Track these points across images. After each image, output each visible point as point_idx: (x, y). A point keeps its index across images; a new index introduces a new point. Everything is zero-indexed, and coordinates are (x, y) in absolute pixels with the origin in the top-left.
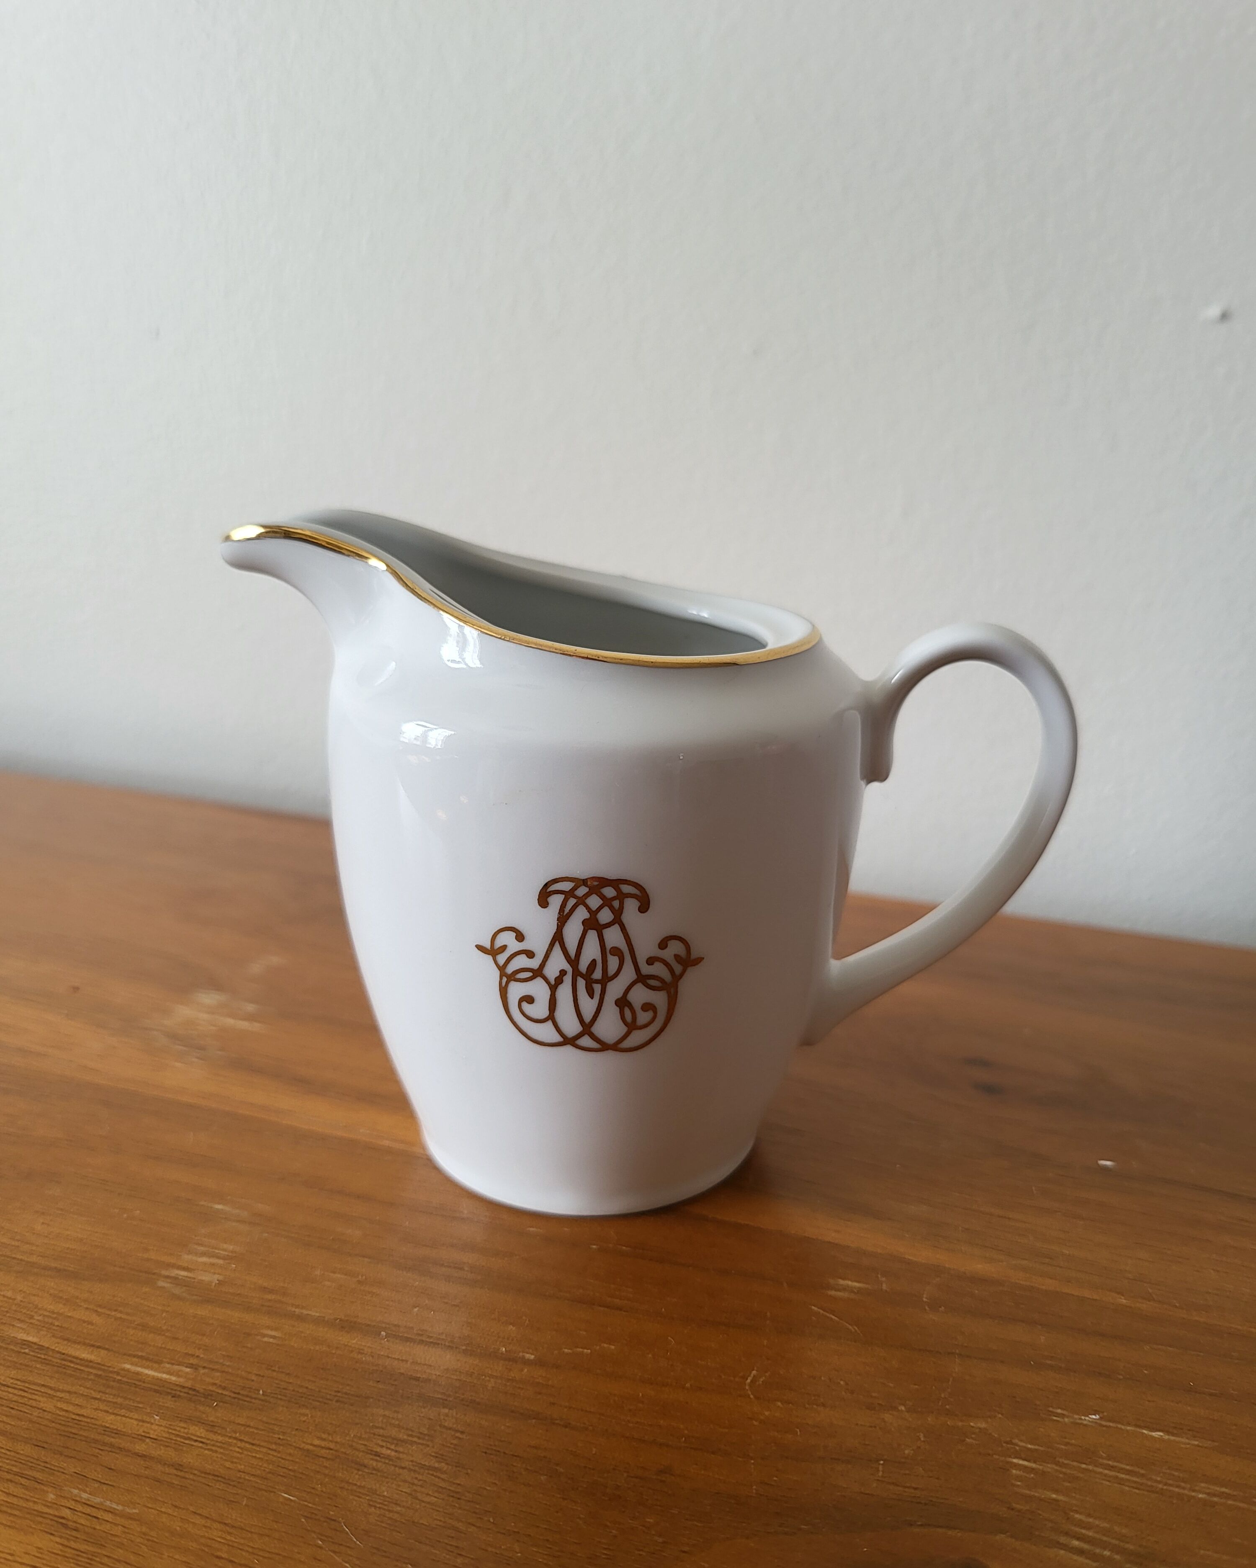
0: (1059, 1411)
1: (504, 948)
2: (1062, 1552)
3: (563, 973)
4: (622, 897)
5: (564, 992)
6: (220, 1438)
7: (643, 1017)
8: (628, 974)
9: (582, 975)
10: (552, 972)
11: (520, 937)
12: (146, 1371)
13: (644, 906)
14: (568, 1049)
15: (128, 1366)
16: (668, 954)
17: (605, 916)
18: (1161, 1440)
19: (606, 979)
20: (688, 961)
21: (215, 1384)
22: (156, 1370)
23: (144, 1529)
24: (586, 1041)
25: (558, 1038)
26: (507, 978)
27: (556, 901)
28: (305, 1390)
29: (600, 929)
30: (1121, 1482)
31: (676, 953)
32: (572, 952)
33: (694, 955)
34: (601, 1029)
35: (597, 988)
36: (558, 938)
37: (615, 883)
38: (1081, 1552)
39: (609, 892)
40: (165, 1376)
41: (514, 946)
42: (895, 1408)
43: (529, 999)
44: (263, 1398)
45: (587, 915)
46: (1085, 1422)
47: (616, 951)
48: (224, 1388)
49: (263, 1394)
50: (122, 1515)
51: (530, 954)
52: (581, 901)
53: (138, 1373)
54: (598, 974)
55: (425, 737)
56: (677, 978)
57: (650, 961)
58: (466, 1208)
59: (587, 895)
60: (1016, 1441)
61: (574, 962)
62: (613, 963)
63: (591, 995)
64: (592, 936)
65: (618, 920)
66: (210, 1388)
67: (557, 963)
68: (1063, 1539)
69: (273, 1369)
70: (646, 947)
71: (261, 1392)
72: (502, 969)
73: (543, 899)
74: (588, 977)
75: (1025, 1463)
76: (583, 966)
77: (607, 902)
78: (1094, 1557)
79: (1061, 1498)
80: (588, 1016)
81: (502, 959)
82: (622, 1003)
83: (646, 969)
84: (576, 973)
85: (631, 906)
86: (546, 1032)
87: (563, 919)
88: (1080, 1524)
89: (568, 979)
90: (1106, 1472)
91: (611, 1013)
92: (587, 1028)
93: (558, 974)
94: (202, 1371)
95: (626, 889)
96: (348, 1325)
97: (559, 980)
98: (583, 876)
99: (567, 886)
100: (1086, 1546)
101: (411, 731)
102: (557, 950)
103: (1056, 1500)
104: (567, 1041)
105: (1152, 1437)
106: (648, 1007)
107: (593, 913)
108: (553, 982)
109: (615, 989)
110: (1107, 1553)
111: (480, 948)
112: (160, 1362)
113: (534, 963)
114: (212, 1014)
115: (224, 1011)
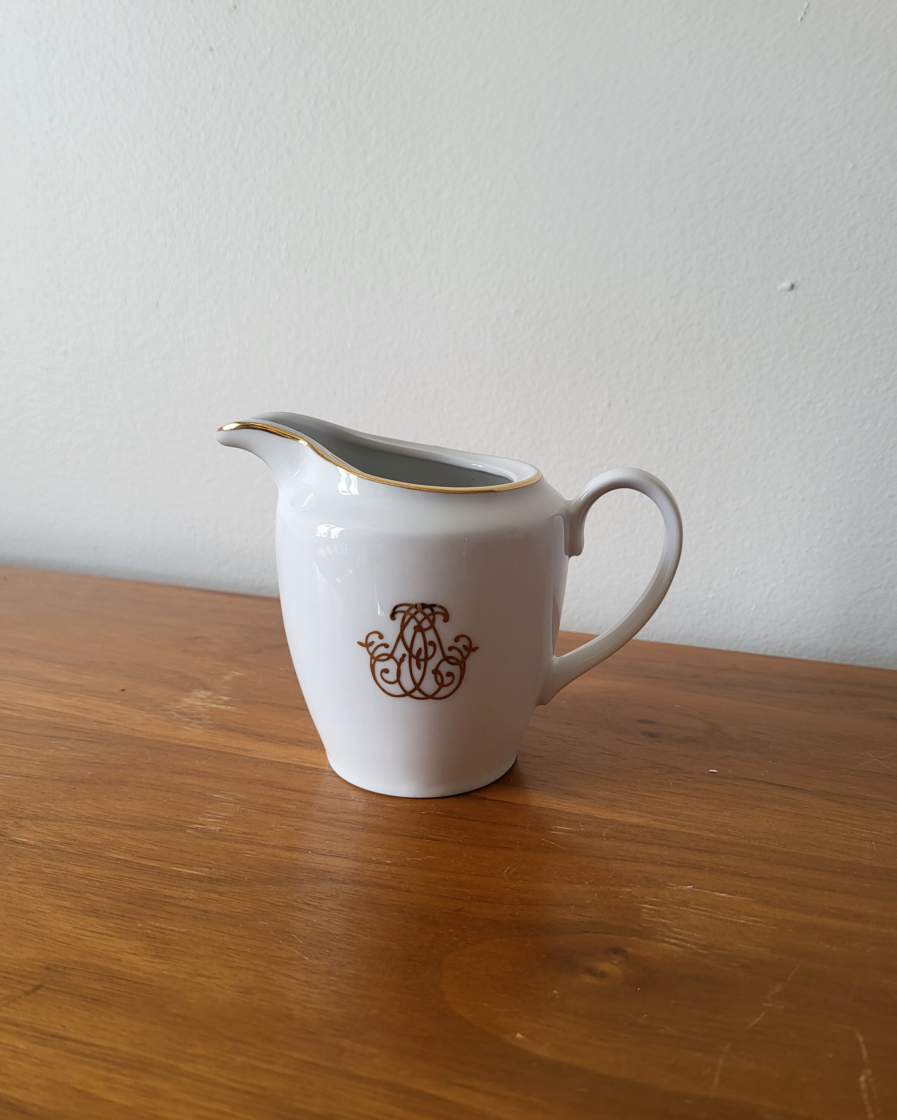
0: (671, 884)
1: (372, 643)
2: (665, 944)
3: (404, 656)
4: (434, 613)
5: (405, 666)
6: (226, 899)
7: (447, 680)
8: (438, 656)
9: (414, 657)
10: (398, 655)
11: (381, 637)
12: (185, 870)
13: (446, 619)
14: (408, 698)
15: (174, 868)
16: (460, 645)
17: (426, 624)
18: (724, 897)
19: (427, 659)
20: (471, 649)
21: (222, 875)
22: (189, 870)
23: (190, 937)
24: (417, 694)
25: (403, 693)
26: (374, 659)
27: (399, 616)
28: (270, 877)
29: (423, 631)
30: (700, 915)
31: (465, 644)
32: (409, 644)
33: (473, 646)
34: (423, 687)
35: (422, 664)
36: (401, 636)
37: (431, 606)
38: (675, 944)
39: (428, 611)
40: (194, 872)
41: (378, 641)
42: (583, 883)
43: (386, 671)
44: (247, 881)
45: (416, 624)
46: (684, 889)
47: (432, 643)
48: (227, 877)
49: (247, 879)
50: (178, 932)
51: (386, 646)
52: (413, 617)
53: (180, 871)
54: (422, 656)
55: (329, 532)
56: (465, 658)
57: (450, 649)
58: (353, 794)
59: (416, 613)
60: (646, 897)
61: (409, 649)
62: (430, 649)
63: (419, 668)
64: (419, 635)
65: (432, 626)
66: (219, 877)
67: (401, 651)
68: (666, 939)
69: (252, 868)
70: (447, 641)
71: (246, 878)
72: (372, 654)
73: (393, 616)
74: (417, 657)
75: (650, 907)
76: (415, 652)
77: (426, 617)
78: (681, 947)
79: (667, 921)
80: (417, 679)
81: (371, 649)
82: (436, 672)
83: (448, 653)
84: (411, 656)
85: (439, 618)
86: (395, 689)
87: (403, 626)
88: (676, 933)
89: (407, 659)
90: (693, 911)
91: (430, 677)
92: (417, 686)
93: (401, 656)
94: (214, 870)
95: (436, 609)
96: (291, 849)
97: (402, 660)
98: (414, 603)
99: (405, 608)
100: (677, 942)
101: (322, 529)
102: (401, 643)
103: (665, 923)
104: (407, 694)
105: (720, 896)
106: (449, 674)
107: (419, 623)
108: (399, 661)
109: (432, 664)
110: (688, 945)
111: (360, 643)
112: (191, 866)
113: (389, 651)
114: (203, 702)
115: (210, 701)
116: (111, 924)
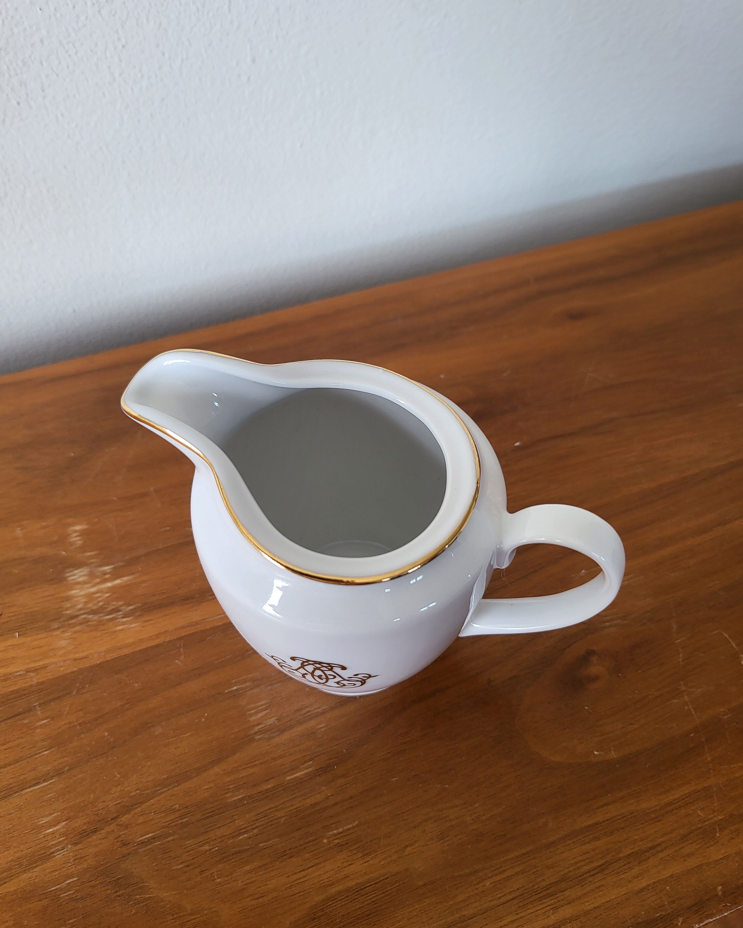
6: (352, 777)
12: (298, 774)
15: (289, 778)
21: (327, 760)
22: (300, 772)
23: (367, 825)
28: (358, 738)
40: (306, 771)
44: (346, 752)
48: (332, 759)
50: (354, 827)
53: (296, 778)
66: (327, 763)
69: (338, 739)
71: (344, 750)
94: (316, 759)
112: (298, 767)
114: (94, 586)
115: (98, 580)
116: (307, 856)
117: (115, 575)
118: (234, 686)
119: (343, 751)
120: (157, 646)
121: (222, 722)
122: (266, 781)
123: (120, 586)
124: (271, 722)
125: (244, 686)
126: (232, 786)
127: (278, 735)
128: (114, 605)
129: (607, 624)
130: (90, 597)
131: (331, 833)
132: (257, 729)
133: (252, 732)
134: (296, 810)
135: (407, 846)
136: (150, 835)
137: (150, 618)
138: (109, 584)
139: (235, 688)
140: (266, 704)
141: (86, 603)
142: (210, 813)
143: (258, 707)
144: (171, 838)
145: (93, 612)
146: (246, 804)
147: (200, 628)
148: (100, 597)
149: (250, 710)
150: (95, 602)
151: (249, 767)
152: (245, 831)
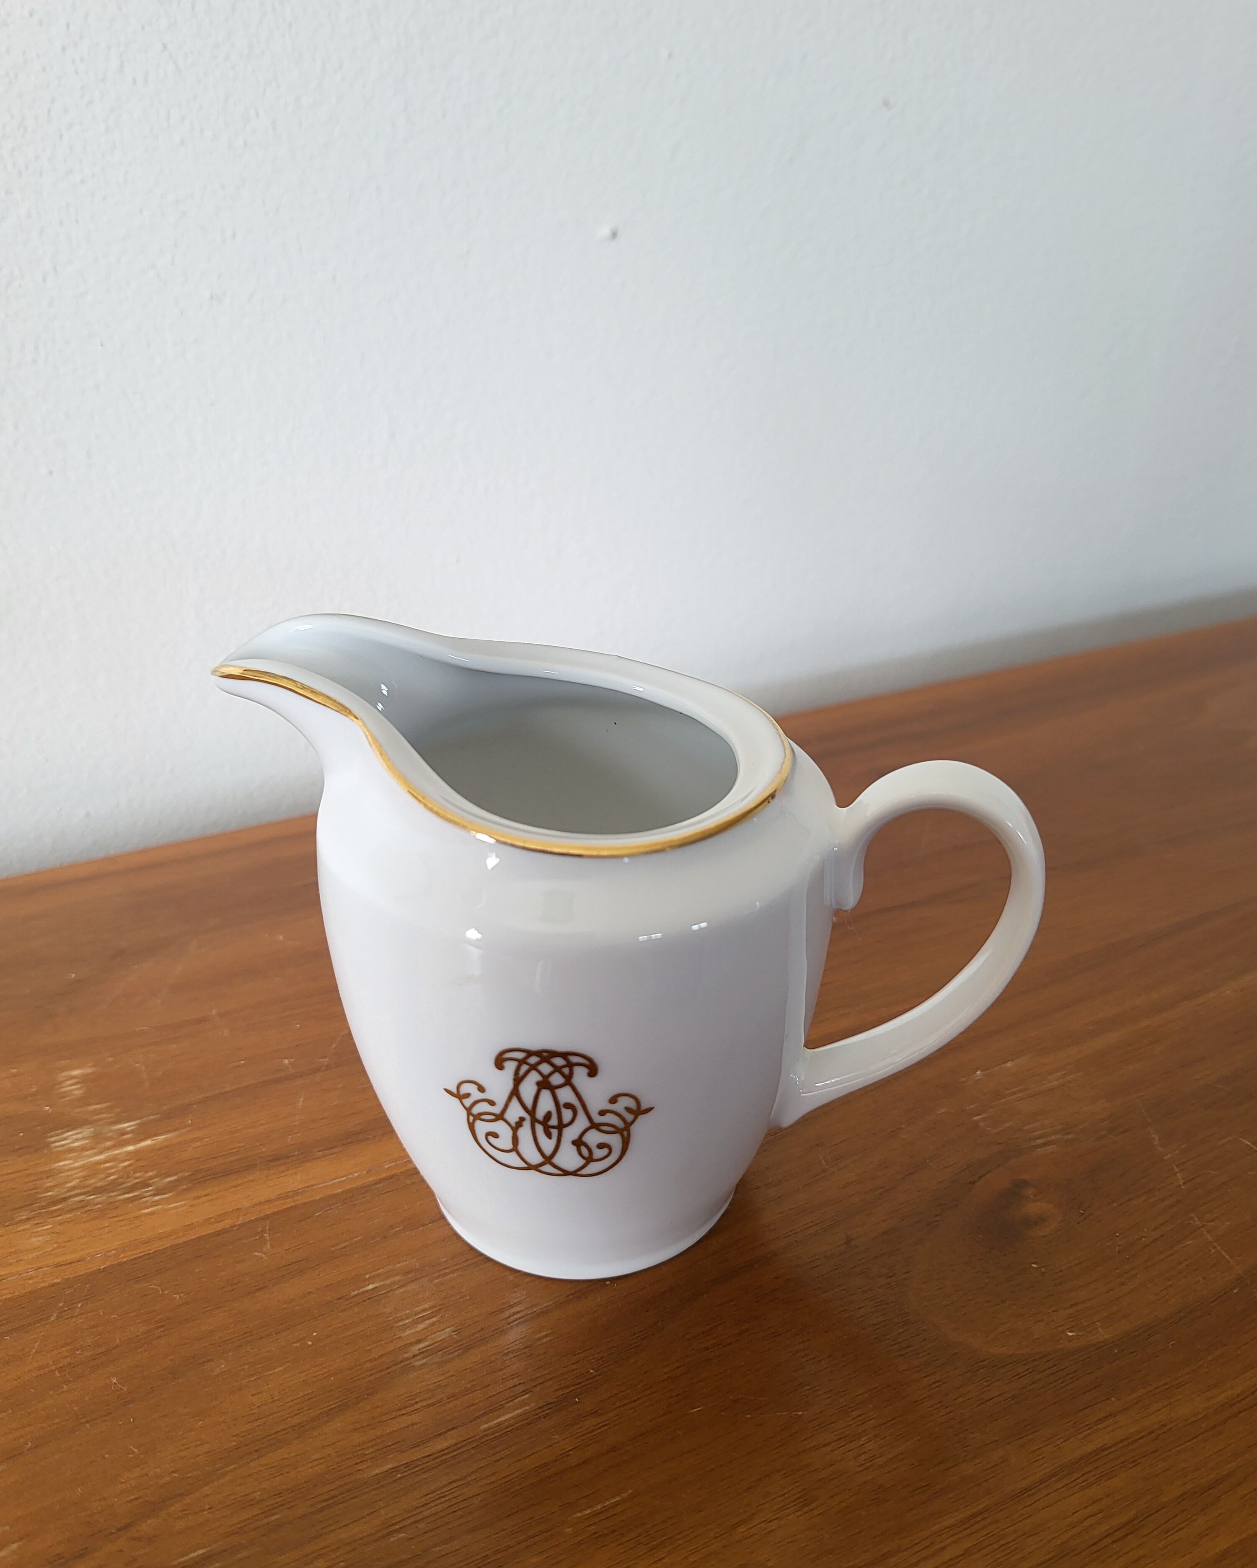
2: (1041, 1150)
12: (502, 1419)
15: (485, 1426)
18: (1013, 1066)
21: (558, 1390)
22: (507, 1413)
23: (650, 1495)
28: (615, 1349)
30: (1023, 1098)
40: (518, 1412)
44: (595, 1374)
48: (568, 1387)
49: (595, 1371)
50: (627, 1500)
60: (964, 1109)
66: (559, 1394)
68: (1035, 1143)
69: (577, 1352)
71: (591, 1371)
75: (982, 1117)
78: (1051, 1144)
79: (1011, 1123)
88: (1031, 1131)
90: (1014, 1097)
94: (539, 1389)
100: (1043, 1141)
103: (1011, 1126)
105: (1009, 1067)
110: (1055, 1138)
114: (101, 1153)
115: (109, 1144)
117: (142, 1133)
118: (369, 1285)
119: (589, 1372)
120: (218, 1233)
121: (347, 1344)
122: (440, 1435)
123: (151, 1149)
124: (443, 1337)
125: (388, 1282)
126: (371, 1450)
127: (458, 1356)
128: (137, 1178)
129: (1039, 1141)
130: (93, 1169)
131: (579, 1515)
132: (415, 1349)
133: (406, 1356)
134: (504, 1480)
135: (737, 1525)
136: (200, 1552)
137: (206, 1192)
138: (131, 1148)
139: (371, 1287)
140: (431, 1308)
141: (86, 1178)
142: (326, 1500)
143: (416, 1314)
144: (245, 1553)
145: (97, 1191)
146: (400, 1478)
147: (301, 1200)
148: (111, 1168)
149: (402, 1320)
150: (102, 1176)
151: (403, 1415)
152: (401, 1528)
